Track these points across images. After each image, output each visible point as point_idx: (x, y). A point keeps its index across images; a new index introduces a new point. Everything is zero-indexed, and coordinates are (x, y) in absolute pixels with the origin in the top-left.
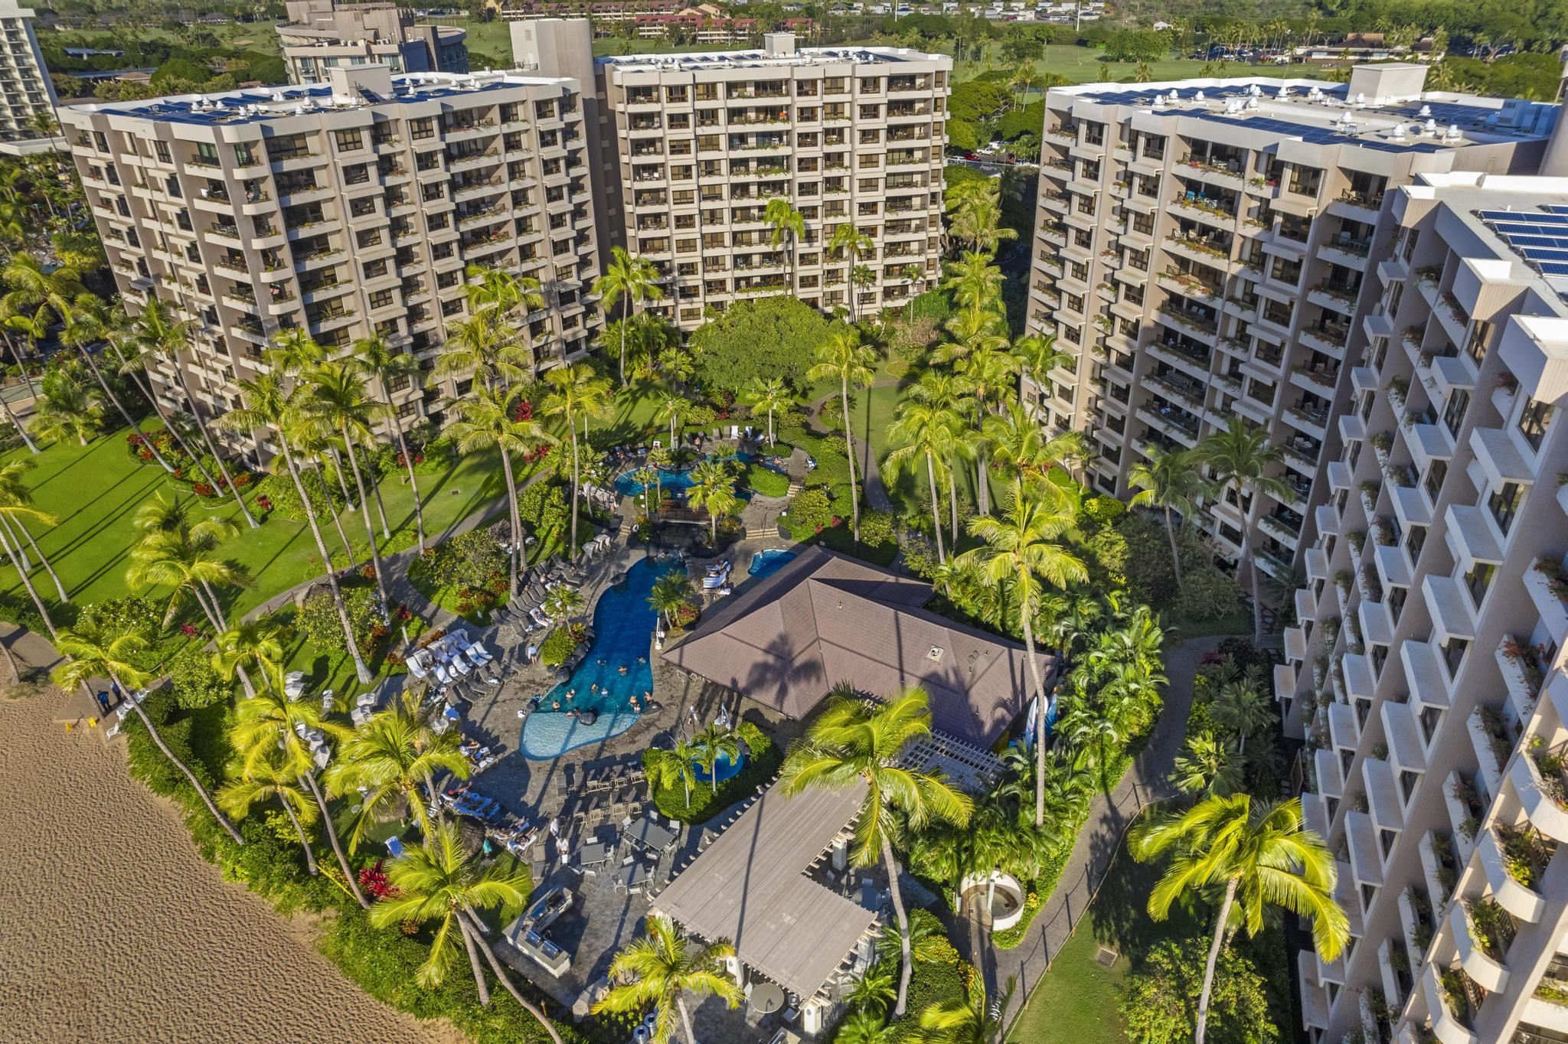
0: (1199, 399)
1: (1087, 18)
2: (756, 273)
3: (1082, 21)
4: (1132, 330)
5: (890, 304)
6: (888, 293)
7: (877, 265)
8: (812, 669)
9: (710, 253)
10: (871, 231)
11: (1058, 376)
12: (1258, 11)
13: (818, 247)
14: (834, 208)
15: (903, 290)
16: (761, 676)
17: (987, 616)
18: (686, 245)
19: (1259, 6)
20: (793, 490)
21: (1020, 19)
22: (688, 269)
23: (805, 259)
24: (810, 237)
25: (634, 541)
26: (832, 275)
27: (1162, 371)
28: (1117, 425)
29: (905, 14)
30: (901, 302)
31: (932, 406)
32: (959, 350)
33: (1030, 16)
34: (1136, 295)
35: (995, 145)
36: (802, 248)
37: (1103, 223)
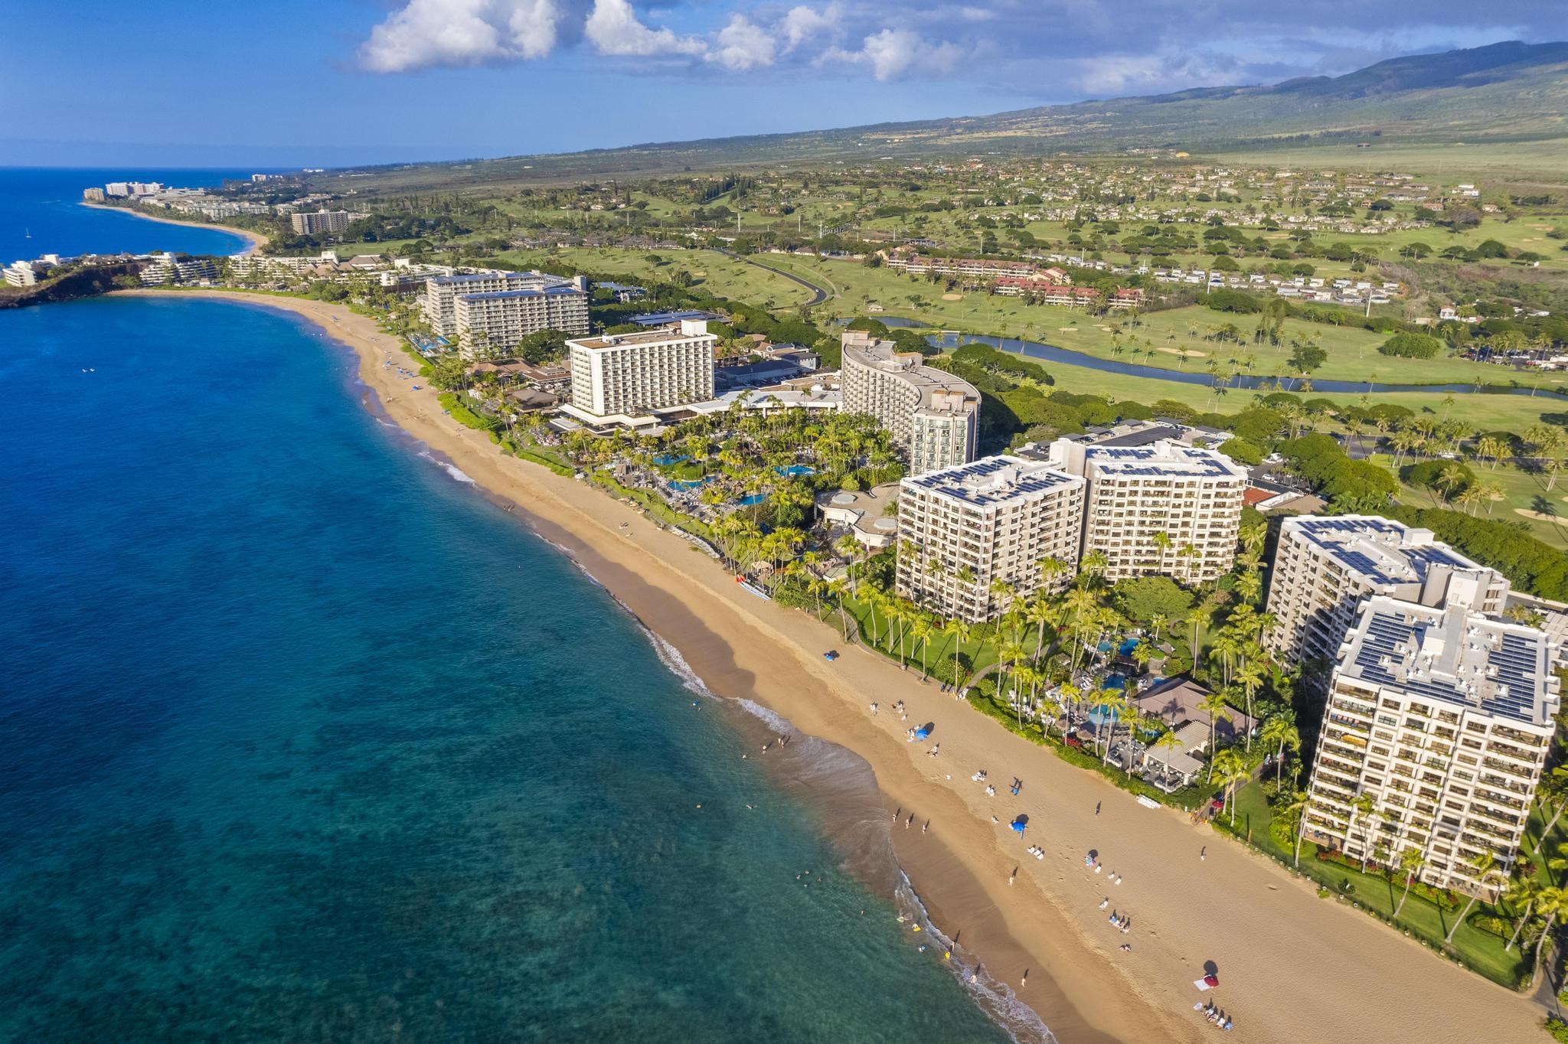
0: (1324, 647)
1: (1379, 301)
2: (1143, 559)
3: (1373, 305)
4: (1305, 617)
5: (1205, 578)
6: (1205, 573)
7: (1202, 561)
8: (1182, 710)
9: (1125, 548)
10: (1201, 546)
11: (1278, 629)
12: (1551, 297)
13: (1174, 551)
14: (1184, 534)
15: (1212, 573)
16: (1166, 710)
17: (1239, 706)
18: (1115, 544)
19: (1554, 292)
20: (1165, 658)
21: (1317, 298)
22: (1114, 554)
23: (1168, 555)
24: (1172, 546)
25: (1108, 667)
26: (1179, 563)
27: (1314, 635)
28: (1298, 651)
29: (1217, 285)
30: (1211, 578)
31: (1227, 637)
32: (1238, 617)
33: (1326, 296)
34: (1307, 605)
35: (1275, 456)
36: (1166, 550)
37: (1298, 577)
